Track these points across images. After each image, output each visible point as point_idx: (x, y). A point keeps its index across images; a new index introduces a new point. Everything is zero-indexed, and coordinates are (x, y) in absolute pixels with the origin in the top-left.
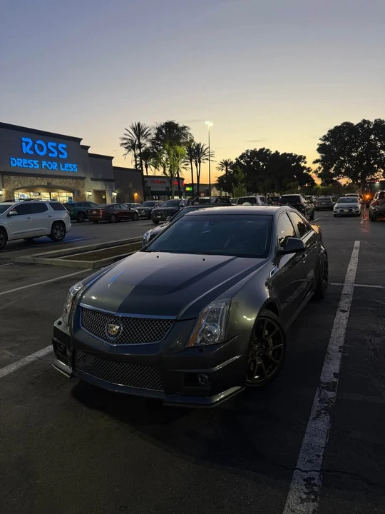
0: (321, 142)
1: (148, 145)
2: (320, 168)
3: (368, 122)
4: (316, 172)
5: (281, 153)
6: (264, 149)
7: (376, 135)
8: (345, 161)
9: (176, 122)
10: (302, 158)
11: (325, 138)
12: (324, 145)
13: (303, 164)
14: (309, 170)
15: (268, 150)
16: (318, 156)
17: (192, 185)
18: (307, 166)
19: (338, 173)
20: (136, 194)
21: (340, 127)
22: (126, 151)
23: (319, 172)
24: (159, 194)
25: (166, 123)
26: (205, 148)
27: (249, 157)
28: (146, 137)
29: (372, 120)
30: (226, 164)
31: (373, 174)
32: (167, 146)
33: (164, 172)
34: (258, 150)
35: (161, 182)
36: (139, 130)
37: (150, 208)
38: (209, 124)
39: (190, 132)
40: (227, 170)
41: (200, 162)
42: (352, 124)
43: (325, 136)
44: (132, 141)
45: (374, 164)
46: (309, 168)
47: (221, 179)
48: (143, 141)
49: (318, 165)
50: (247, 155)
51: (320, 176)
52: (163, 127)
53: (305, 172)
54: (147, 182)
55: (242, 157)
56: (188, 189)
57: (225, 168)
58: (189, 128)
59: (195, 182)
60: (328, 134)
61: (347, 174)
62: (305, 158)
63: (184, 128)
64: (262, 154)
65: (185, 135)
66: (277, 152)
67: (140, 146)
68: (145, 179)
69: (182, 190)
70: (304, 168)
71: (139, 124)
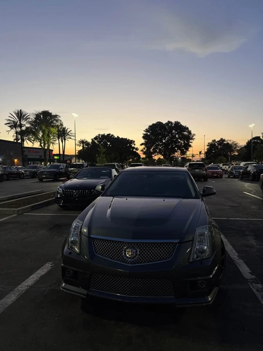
0: (145, 133)
1: (28, 125)
2: (144, 148)
3: (172, 123)
4: (142, 151)
5: (121, 137)
6: (110, 134)
7: (176, 130)
8: (159, 145)
9: (50, 112)
10: (132, 142)
11: (147, 131)
12: (147, 134)
13: (133, 146)
14: (137, 149)
15: (112, 135)
16: (143, 141)
17: (59, 155)
18: (136, 146)
19: (155, 152)
20: (16, 160)
21: (156, 124)
22: (9, 129)
23: (144, 151)
24: (34, 160)
25: (43, 112)
26: (69, 130)
27: (100, 139)
28: (26, 119)
29: (173, 122)
30: (82, 142)
31: (174, 153)
32: (44, 128)
33: (41, 145)
34: (106, 135)
35: (36, 152)
36: (20, 115)
37: (33, 170)
38: (75, 115)
39: (60, 119)
40: (83, 146)
41: (65, 140)
42: (162, 123)
43: (147, 129)
44: (14, 121)
45: (175, 147)
46: (137, 148)
47: (80, 151)
48: (23, 122)
49: (143, 146)
50: (99, 137)
51: (144, 153)
52: (40, 114)
53: (134, 150)
54: (25, 151)
55: (96, 138)
56: (56, 157)
57: (82, 145)
58: (60, 117)
59: (61, 153)
60: (149, 128)
61: (160, 153)
62: (134, 142)
63: (56, 116)
64: (109, 138)
65: (57, 121)
66: (118, 137)
67: (21, 126)
68: (24, 149)
69: (52, 158)
70: (134, 148)
71: (21, 110)
